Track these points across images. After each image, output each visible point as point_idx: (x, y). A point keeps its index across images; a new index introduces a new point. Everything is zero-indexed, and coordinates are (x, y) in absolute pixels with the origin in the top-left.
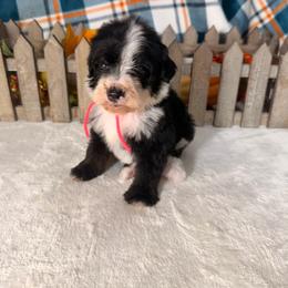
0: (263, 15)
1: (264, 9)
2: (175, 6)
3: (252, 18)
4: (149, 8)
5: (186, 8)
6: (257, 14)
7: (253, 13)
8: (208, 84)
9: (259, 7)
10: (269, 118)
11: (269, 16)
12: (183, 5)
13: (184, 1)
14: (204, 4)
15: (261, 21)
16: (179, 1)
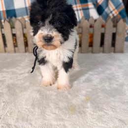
0: (114, 12)
1: (114, 10)
2: (77, 10)
3: (109, 14)
5: (82, 11)
6: (111, 12)
7: (109, 12)
9: (112, 9)
10: (114, 49)
11: (116, 13)
12: (80, 10)
13: (81, 8)
14: (88, 9)
15: (113, 15)
16: (79, 8)
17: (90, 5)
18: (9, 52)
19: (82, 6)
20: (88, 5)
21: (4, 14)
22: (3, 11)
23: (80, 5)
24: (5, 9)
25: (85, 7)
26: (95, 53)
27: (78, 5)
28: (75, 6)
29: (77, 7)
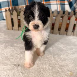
2: (57, 4)
4: (50, 4)
12: (59, 4)
16: (58, 3)
18: (15, 30)
19: (60, 2)
20: (64, 2)
21: (11, 2)
23: (59, 1)
25: (63, 3)
28: (56, 1)
29: (57, 2)
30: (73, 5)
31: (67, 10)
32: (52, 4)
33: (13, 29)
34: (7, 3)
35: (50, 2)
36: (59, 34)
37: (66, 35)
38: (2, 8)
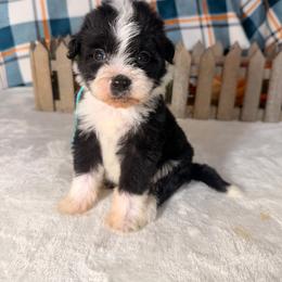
0: (278, 35)
1: (279, 30)
2: (201, 27)
3: (268, 38)
4: (179, 29)
5: (212, 29)
6: (273, 34)
7: (269, 34)
8: (235, 84)
9: (274, 29)
12: (208, 26)
13: (210, 22)
14: (227, 25)
15: (277, 40)
16: (204, 23)
17: (232, 18)
18: (63, 111)
19: (212, 18)
20: (226, 18)
22: (44, 22)
23: (209, 16)
24: (47, 17)
25: (221, 21)
26: (246, 121)
27: (203, 16)
28: (197, 17)
29: (200, 20)
30: (256, 29)
31: (237, 43)
32: (185, 28)
33: (55, 109)
34: (34, 30)
35: (178, 22)
36: (216, 118)
37: (240, 119)
38: (17, 47)
